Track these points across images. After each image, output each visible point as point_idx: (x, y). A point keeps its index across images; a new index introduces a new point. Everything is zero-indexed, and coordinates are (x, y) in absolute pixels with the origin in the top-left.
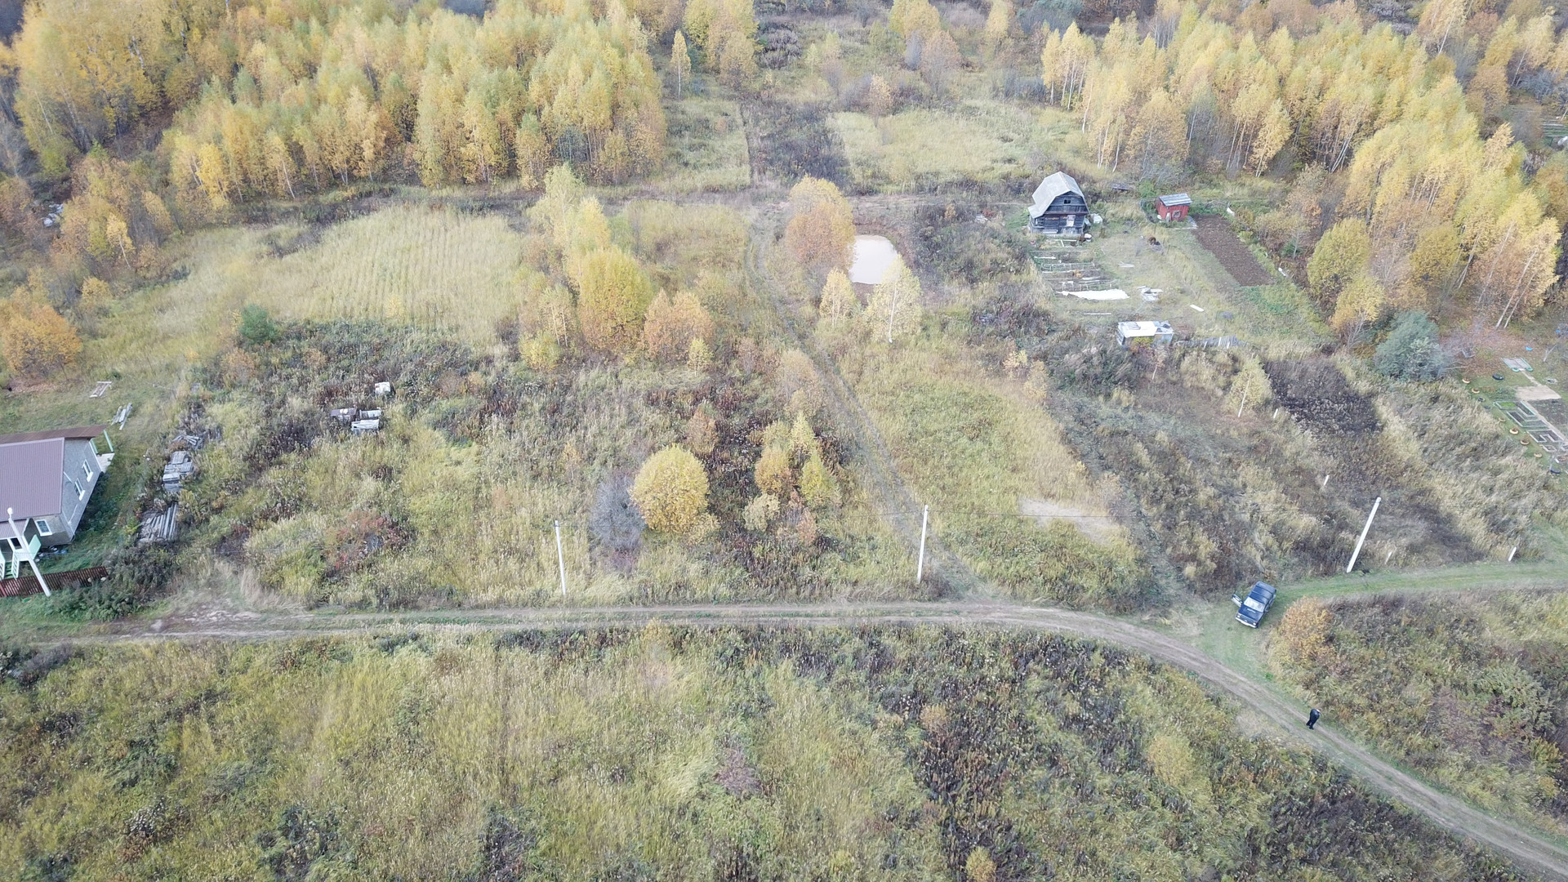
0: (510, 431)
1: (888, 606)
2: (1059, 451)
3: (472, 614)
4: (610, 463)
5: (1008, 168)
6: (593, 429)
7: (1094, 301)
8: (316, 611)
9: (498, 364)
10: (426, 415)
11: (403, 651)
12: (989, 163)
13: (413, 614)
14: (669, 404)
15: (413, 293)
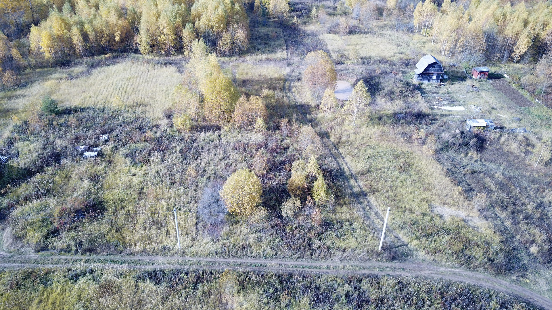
0: (163, 160)
1: (363, 264)
2: (446, 180)
3: (127, 258)
4: (212, 178)
5: (401, 56)
6: (205, 160)
7: (450, 111)
8: (40, 253)
9: (162, 128)
10: (123, 151)
11: (82, 280)
12: (392, 54)
13: (93, 257)
14: (245, 150)
15: (128, 96)
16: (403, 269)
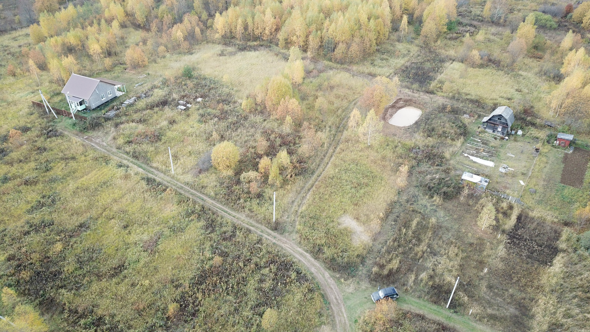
1: (256, 224)
2: (383, 206)
3: (148, 168)
8: (117, 150)
10: (201, 111)
11: (121, 169)
12: (498, 97)
15: (239, 77)
16: (275, 238)
